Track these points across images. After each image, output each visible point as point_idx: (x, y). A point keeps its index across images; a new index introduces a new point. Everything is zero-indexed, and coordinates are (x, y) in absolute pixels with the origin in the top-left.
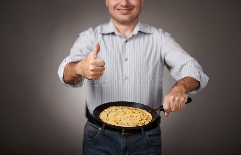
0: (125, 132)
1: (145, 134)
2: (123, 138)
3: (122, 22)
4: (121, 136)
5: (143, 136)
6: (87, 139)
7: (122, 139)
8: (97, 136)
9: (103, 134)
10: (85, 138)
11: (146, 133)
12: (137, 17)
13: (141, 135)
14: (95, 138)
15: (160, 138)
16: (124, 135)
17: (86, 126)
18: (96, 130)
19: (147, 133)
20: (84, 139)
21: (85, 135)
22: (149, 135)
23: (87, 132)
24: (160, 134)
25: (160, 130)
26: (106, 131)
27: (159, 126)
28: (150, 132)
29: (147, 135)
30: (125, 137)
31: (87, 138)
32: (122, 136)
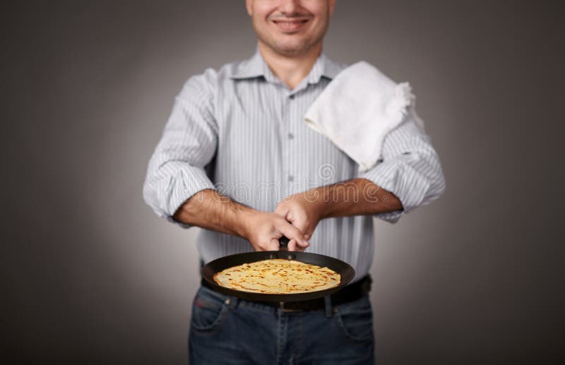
0: (286, 306)
1: (333, 313)
2: (283, 322)
3: (284, 53)
4: (277, 317)
5: (330, 318)
6: (197, 327)
7: (279, 324)
8: (220, 317)
9: (234, 311)
10: (195, 325)
11: (336, 310)
12: (319, 40)
13: (325, 315)
14: (216, 323)
15: (370, 325)
16: (284, 315)
17: (197, 297)
18: (220, 303)
19: (339, 311)
20: (192, 328)
21: (194, 320)
22: (344, 317)
23: (198, 310)
24: (369, 316)
25: (368, 306)
26: (242, 305)
27: (367, 296)
28: (347, 310)
29: (338, 314)
30: (287, 319)
31: (198, 325)
32: (280, 318)
